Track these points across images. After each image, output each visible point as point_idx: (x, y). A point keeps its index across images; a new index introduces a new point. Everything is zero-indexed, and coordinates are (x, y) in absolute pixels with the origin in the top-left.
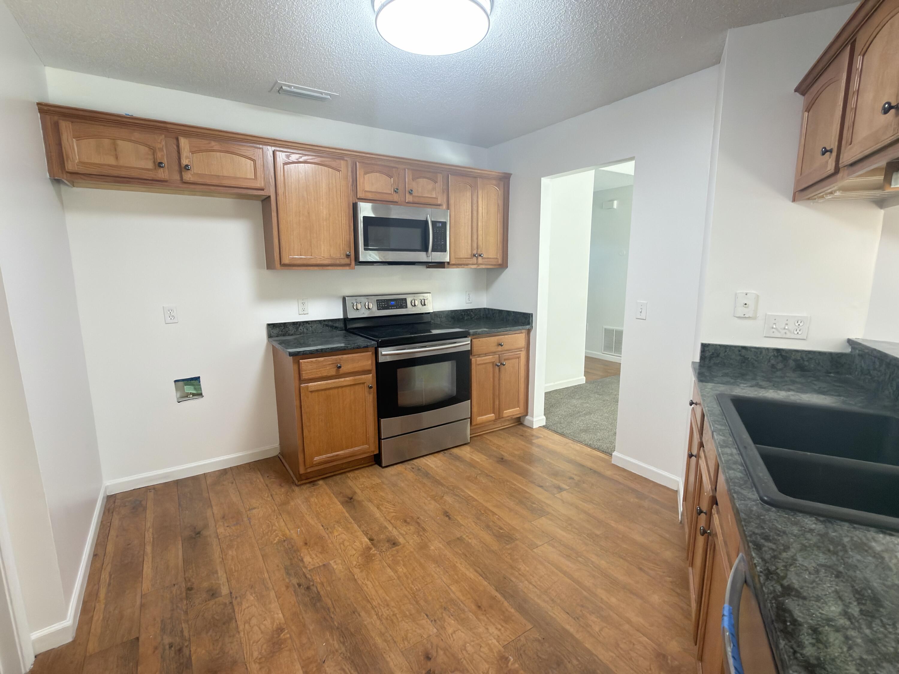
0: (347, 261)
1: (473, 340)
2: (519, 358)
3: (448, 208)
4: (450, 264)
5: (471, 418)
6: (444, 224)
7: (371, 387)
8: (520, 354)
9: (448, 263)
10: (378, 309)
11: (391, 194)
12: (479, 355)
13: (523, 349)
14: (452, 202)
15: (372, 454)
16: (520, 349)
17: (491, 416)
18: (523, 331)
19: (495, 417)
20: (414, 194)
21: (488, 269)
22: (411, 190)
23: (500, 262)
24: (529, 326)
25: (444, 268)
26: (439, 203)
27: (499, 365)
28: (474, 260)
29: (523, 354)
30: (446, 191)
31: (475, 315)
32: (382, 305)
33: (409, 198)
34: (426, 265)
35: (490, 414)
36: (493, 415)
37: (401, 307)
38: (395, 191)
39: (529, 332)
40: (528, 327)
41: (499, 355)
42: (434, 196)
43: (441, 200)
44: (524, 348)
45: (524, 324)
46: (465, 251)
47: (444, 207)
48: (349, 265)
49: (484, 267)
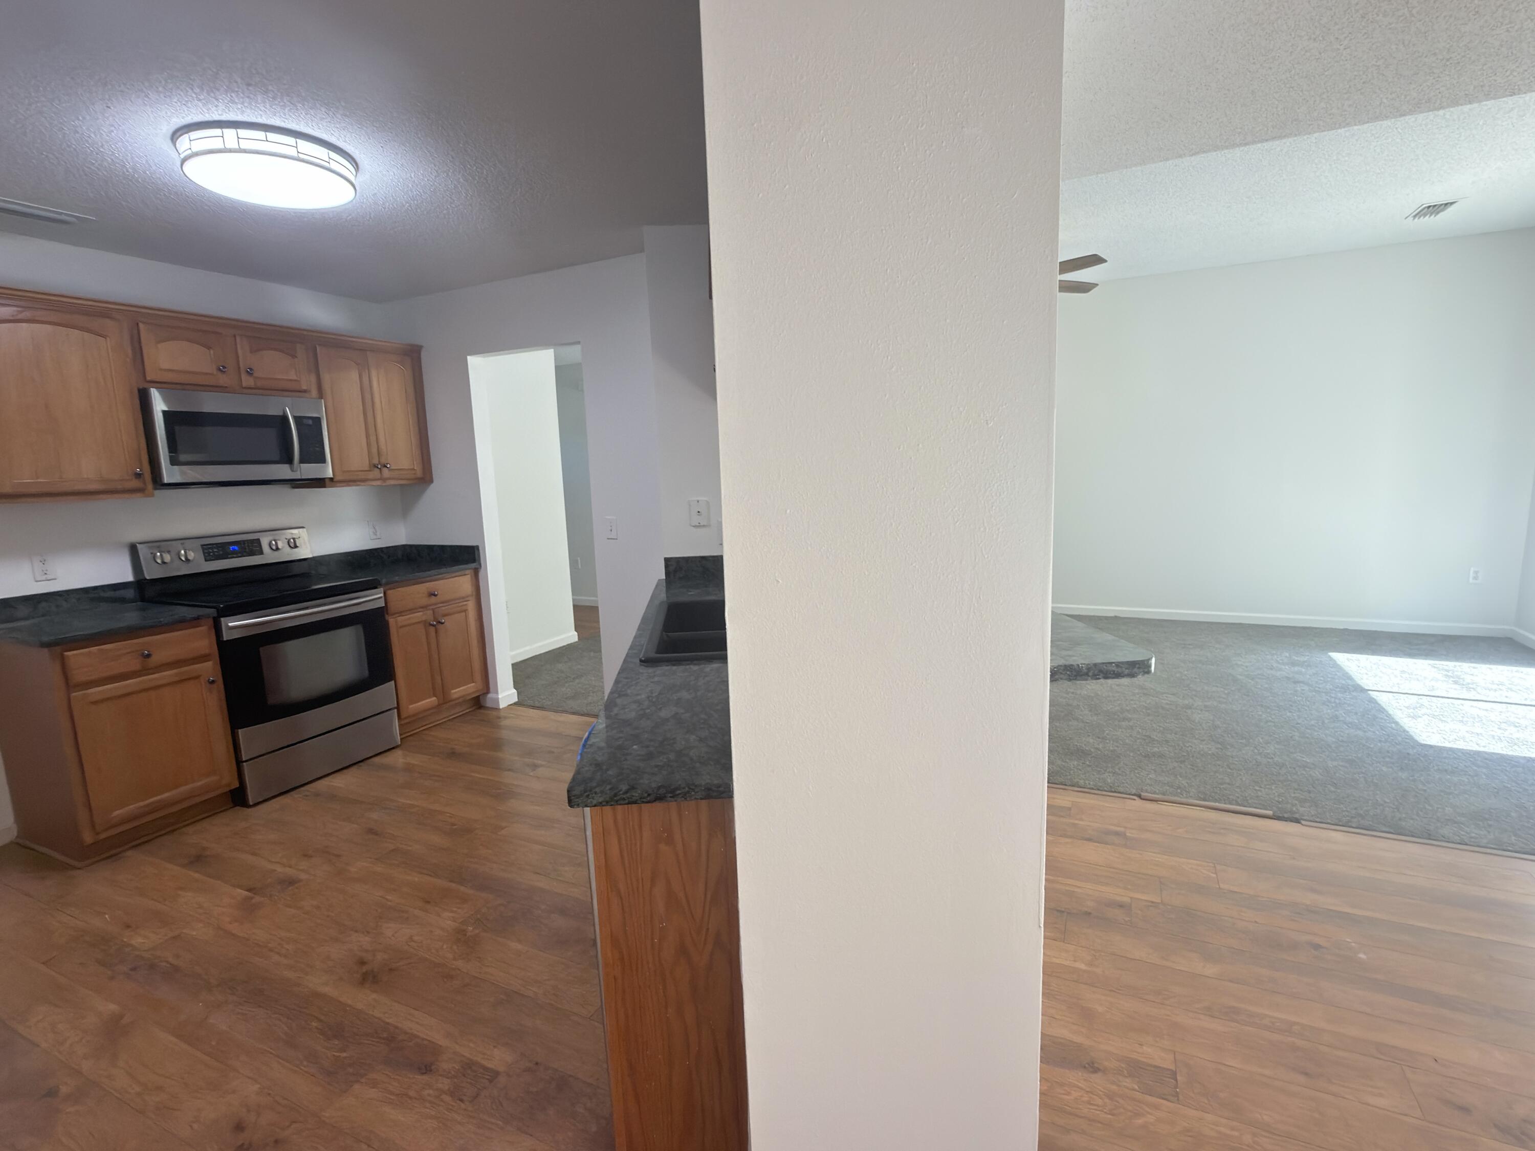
0: (135, 483)
1: (389, 592)
2: (465, 611)
3: (321, 395)
4: (335, 480)
5: (398, 708)
6: (317, 421)
7: (213, 682)
8: (466, 605)
9: (331, 479)
10: (206, 560)
11: (212, 374)
12: (401, 613)
13: (470, 598)
14: (327, 386)
15: (227, 789)
16: (464, 599)
17: (432, 701)
18: (467, 572)
19: (438, 702)
20: (255, 375)
21: (401, 485)
22: (251, 369)
23: (419, 474)
24: (475, 564)
25: (325, 487)
26: (304, 388)
27: (436, 625)
28: (376, 472)
29: (471, 605)
30: (316, 368)
31: (389, 557)
32: (213, 552)
33: (247, 381)
34: (291, 484)
35: (430, 697)
36: (435, 698)
37: (252, 553)
38: (220, 370)
39: (476, 572)
40: (473, 565)
41: (433, 610)
42: (295, 378)
43: (308, 381)
44: (472, 595)
45: (467, 562)
46: (358, 459)
47: (314, 393)
48: (140, 490)
49: (392, 482)
